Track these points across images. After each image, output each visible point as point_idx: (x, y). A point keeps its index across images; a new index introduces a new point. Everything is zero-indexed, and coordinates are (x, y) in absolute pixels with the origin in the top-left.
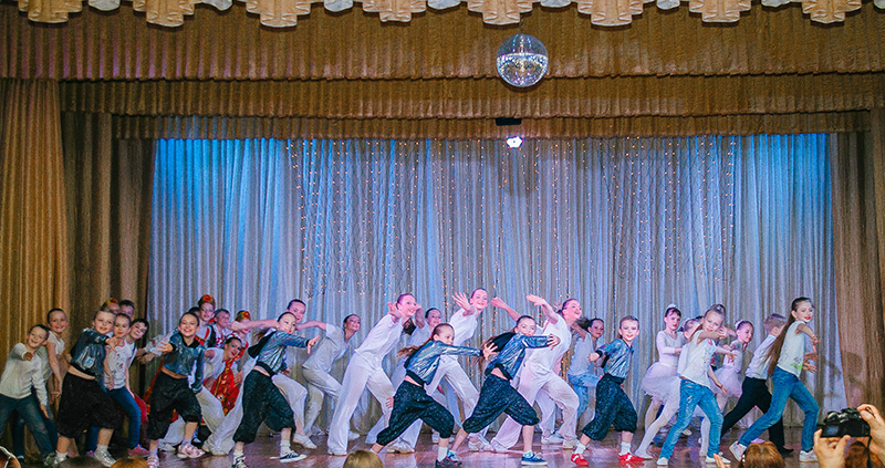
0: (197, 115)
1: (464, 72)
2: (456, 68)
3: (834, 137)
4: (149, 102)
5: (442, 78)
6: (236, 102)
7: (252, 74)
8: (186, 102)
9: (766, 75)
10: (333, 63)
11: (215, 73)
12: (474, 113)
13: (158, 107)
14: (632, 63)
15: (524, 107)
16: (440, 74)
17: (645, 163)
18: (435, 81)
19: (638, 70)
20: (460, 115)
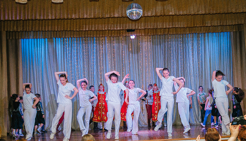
0: (33, 31)
1: (116, 15)
2: (114, 14)
3: (232, 33)
4: (17, 27)
5: (109, 18)
6: (45, 26)
7: (50, 18)
8: (29, 27)
9: (211, 14)
10: (75, 14)
11: (38, 18)
12: (120, 28)
13: (20, 29)
14: (169, 11)
15: (135, 26)
16: (109, 16)
18: (107, 19)
19: (171, 13)
20: (115, 29)
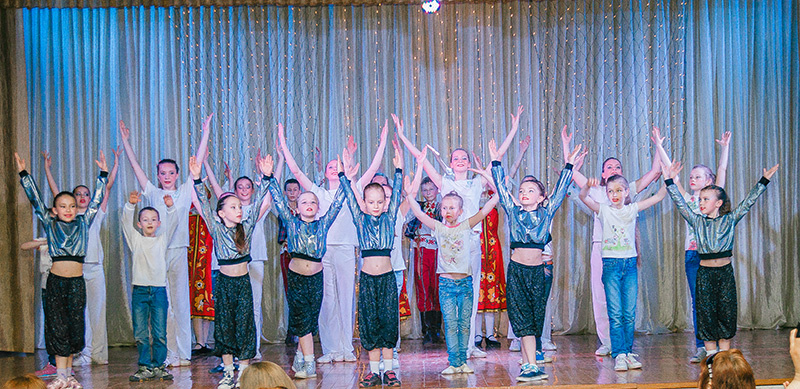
17: (582, 28)
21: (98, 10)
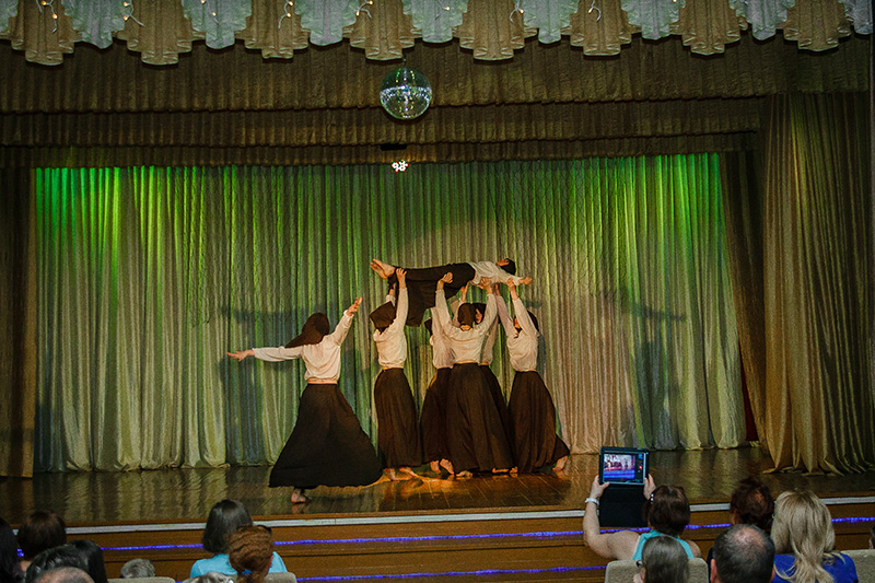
1: (347, 102)
2: (340, 98)
4: (25, 132)
5: (325, 109)
6: (116, 131)
10: (215, 94)
12: (359, 139)
14: (517, 91)
15: (408, 132)
16: (324, 103)
18: (318, 112)
19: (522, 98)
20: (344, 141)
21: (104, 168)
